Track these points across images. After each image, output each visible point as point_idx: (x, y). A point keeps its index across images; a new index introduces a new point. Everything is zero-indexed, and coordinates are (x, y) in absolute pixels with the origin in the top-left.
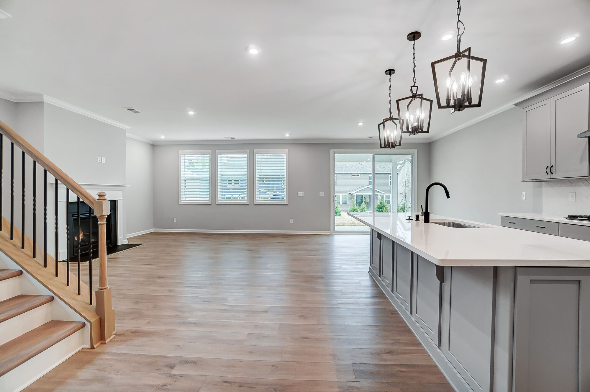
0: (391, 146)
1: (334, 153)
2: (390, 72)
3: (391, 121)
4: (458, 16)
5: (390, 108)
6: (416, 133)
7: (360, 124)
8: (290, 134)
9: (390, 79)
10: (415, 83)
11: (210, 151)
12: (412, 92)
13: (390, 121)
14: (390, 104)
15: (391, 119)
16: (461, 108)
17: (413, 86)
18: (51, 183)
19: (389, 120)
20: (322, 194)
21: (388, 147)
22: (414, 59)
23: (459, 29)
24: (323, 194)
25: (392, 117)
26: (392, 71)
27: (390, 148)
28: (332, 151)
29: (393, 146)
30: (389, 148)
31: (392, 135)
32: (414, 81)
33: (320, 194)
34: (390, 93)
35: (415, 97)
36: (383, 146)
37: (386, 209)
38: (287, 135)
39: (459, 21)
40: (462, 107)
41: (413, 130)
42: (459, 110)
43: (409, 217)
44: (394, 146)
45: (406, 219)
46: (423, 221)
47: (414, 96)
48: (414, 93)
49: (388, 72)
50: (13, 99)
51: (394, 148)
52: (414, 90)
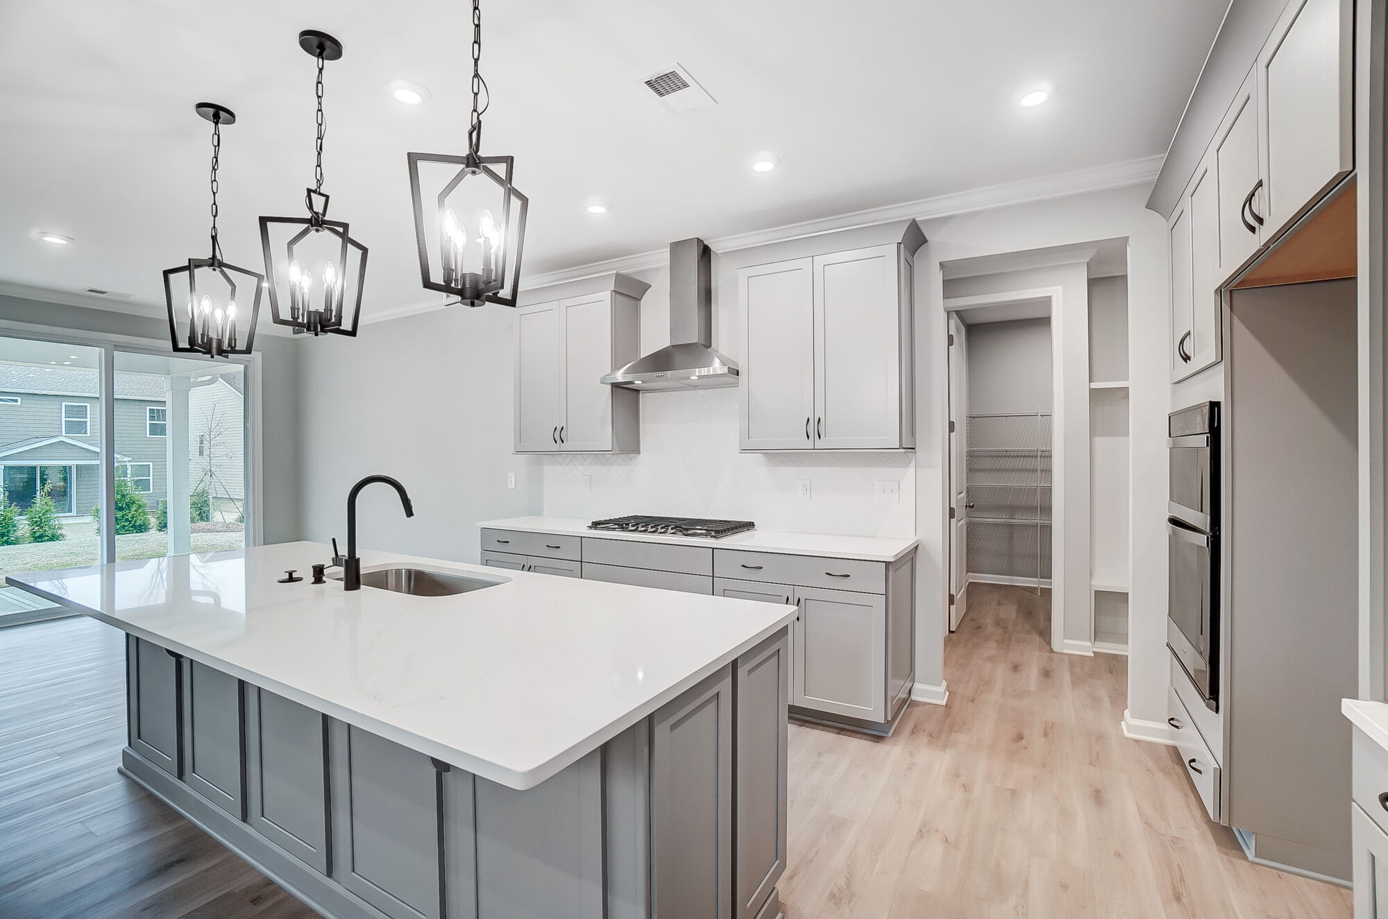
0: (214, 351)
3: (218, 269)
4: (474, 61)
5: (214, 227)
6: (322, 330)
9: (216, 137)
10: (319, 182)
12: (311, 207)
13: (214, 270)
14: (215, 217)
15: (214, 262)
16: (479, 299)
17: (315, 192)
19: (209, 266)
21: (204, 353)
22: (320, 113)
23: (476, 94)
25: (219, 257)
27: (212, 357)
29: (221, 352)
30: (210, 356)
31: (219, 314)
32: (319, 177)
34: (215, 180)
35: (320, 226)
36: (184, 344)
37: (140, 511)
39: (476, 75)
40: (481, 299)
41: (312, 321)
42: (473, 304)
43: (291, 574)
44: (226, 352)
45: (281, 580)
46: (342, 584)
47: (317, 222)
48: (317, 213)
51: (224, 356)
52: (318, 202)
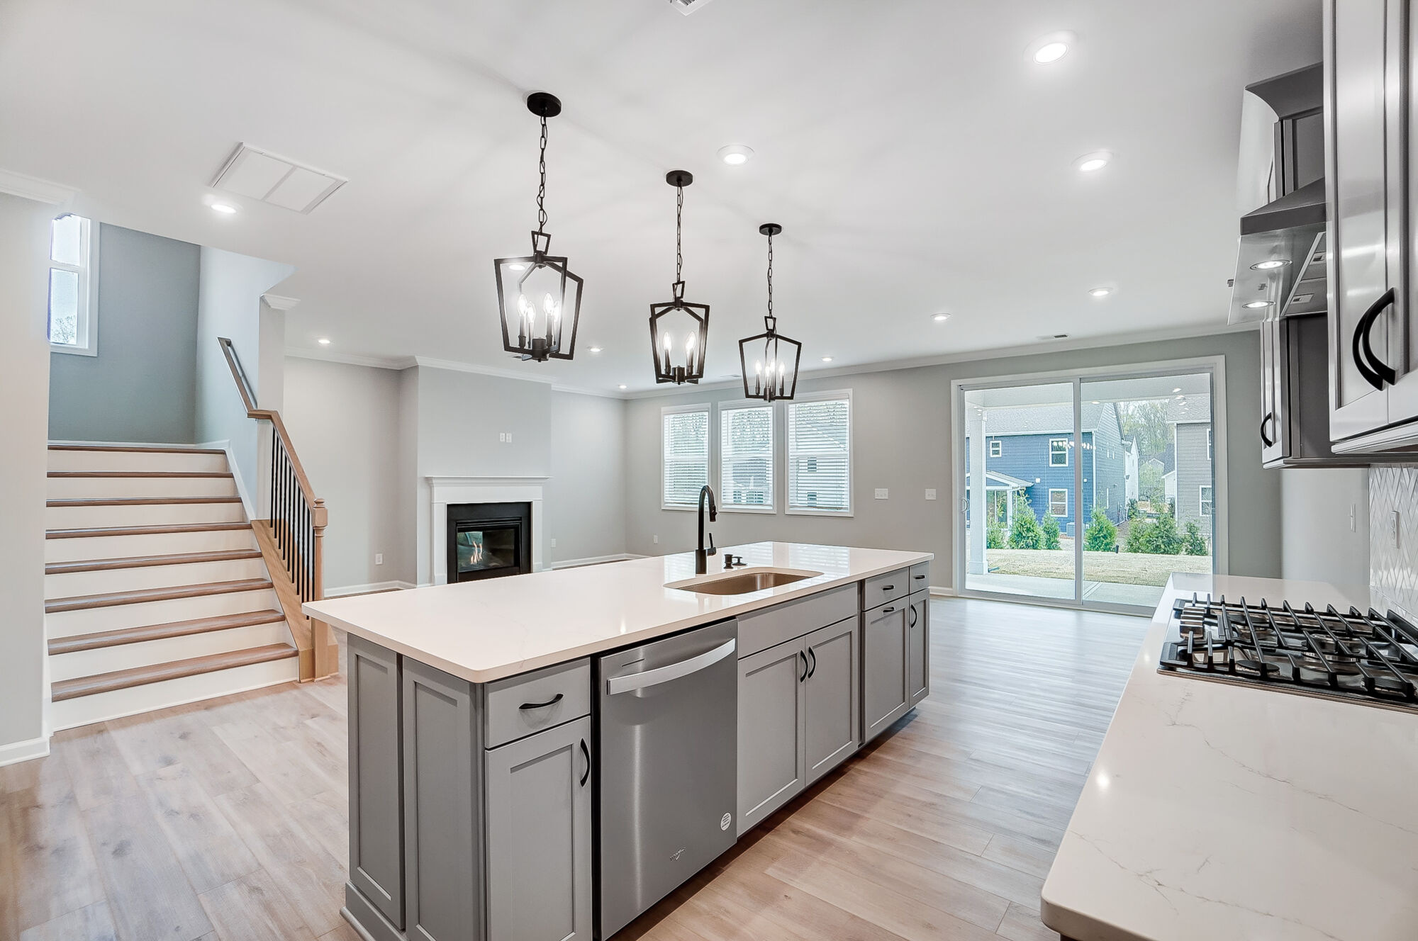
1: (962, 388)
2: (770, 229)
7: (940, 319)
8: (832, 358)
11: (709, 405)
18: (427, 476)
20: (931, 494)
24: (935, 494)
26: (774, 229)
28: (954, 384)
33: (927, 495)
38: (827, 360)
49: (767, 229)
50: (396, 366)
